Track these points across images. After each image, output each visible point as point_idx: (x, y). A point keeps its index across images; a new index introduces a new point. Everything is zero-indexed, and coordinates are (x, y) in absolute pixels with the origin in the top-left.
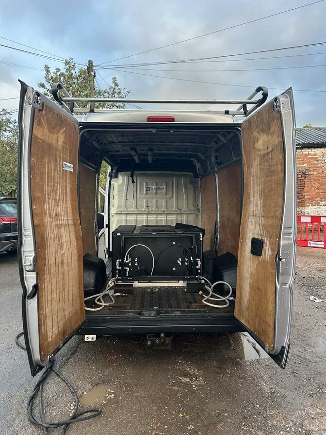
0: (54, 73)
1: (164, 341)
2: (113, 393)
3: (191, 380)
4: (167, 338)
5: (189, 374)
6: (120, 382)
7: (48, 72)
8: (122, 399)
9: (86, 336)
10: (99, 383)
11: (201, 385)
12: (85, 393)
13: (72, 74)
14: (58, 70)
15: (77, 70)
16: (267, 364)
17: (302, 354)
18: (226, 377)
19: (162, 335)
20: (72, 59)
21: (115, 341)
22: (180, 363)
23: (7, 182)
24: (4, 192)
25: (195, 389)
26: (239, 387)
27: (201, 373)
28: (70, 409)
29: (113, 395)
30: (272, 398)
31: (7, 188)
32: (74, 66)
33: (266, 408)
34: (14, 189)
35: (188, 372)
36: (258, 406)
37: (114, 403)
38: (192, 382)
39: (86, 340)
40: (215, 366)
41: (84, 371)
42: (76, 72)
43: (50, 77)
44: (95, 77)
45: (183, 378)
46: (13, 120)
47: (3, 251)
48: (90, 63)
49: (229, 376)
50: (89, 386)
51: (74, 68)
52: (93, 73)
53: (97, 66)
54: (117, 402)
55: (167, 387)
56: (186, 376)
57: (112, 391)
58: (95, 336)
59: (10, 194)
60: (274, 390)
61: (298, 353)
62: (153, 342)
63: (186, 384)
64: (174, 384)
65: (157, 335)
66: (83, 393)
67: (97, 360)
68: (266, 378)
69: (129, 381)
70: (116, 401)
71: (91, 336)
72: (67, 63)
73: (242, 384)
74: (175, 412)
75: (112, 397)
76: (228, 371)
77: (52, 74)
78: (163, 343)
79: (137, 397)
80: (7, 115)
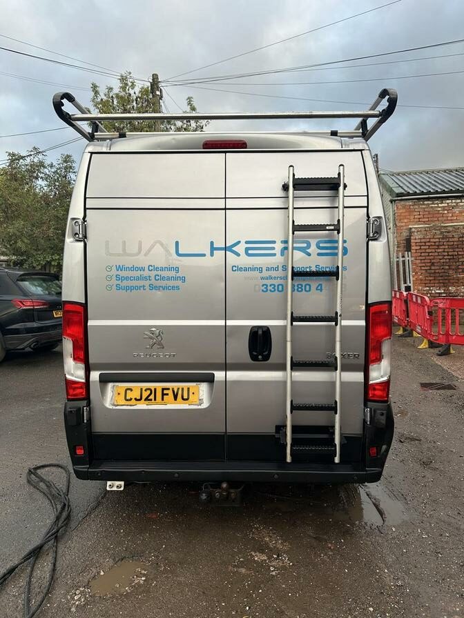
0: (105, 95)
1: (229, 494)
2: (144, 575)
3: (270, 558)
4: (232, 491)
5: (268, 547)
6: (157, 557)
7: (96, 93)
8: (156, 585)
9: (109, 483)
10: (125, 557)
11: (284, 568)
12: (102, 573)
13: (130, 95)
14: (110, 89)
15: (137, 89)
16: (394, 535)
17: (453, 521)
18: (326, 554)
19: (224, 485)
20: (130, 73)
21: (162, 489)
22: (257, 528)
23: (39, 250)
24: (35, 265)
25: (274, 573)
26: (345, 573)
27: (287, 546)
28: (73, 599)
29: (143, 579)
30: (396, 596)
31: (40, 259)
32: (133, 83)
33: (385, 614)
34: (49, 260)
35: (267, 544)
36: (371, 609)
37: (143, 592)
38: (270, 562)
39: (108, 489)
40: (309, 536)
41: (106, 537)
42: (135, 92)
43: (99, 100)
44: (162, 97)
45: (257, 553)
46: (49, 163)
47: (23, 349)
48: (155, 77)
49: (330, 553)
50: (109, 562)
51: (133, 86)
52: (158, 93)
53: (163, 82)
54: (148, 591)
55: (230, 568)
56: (262, 551)
57: (143, 572)
58: (122, 483)
59: (44, 267)
60: (400, 583)
61: (446, 519)
62: (210, 496)
63: (261, 564)
64: (241, 565)
65: (217, 485)
66: (99, 573)
67: (129, 519)
68: (390, 560)
69: (172, 555)
70: (145, 589)
71: (117, 483)
72: (123, 79)
73: (350, 568)
74: (237, 612)
75: (142, 582)
76: (330, 545)
77: (102, 96)
78: (227, 498)
79: (180, 583)
80: (40, 156)
